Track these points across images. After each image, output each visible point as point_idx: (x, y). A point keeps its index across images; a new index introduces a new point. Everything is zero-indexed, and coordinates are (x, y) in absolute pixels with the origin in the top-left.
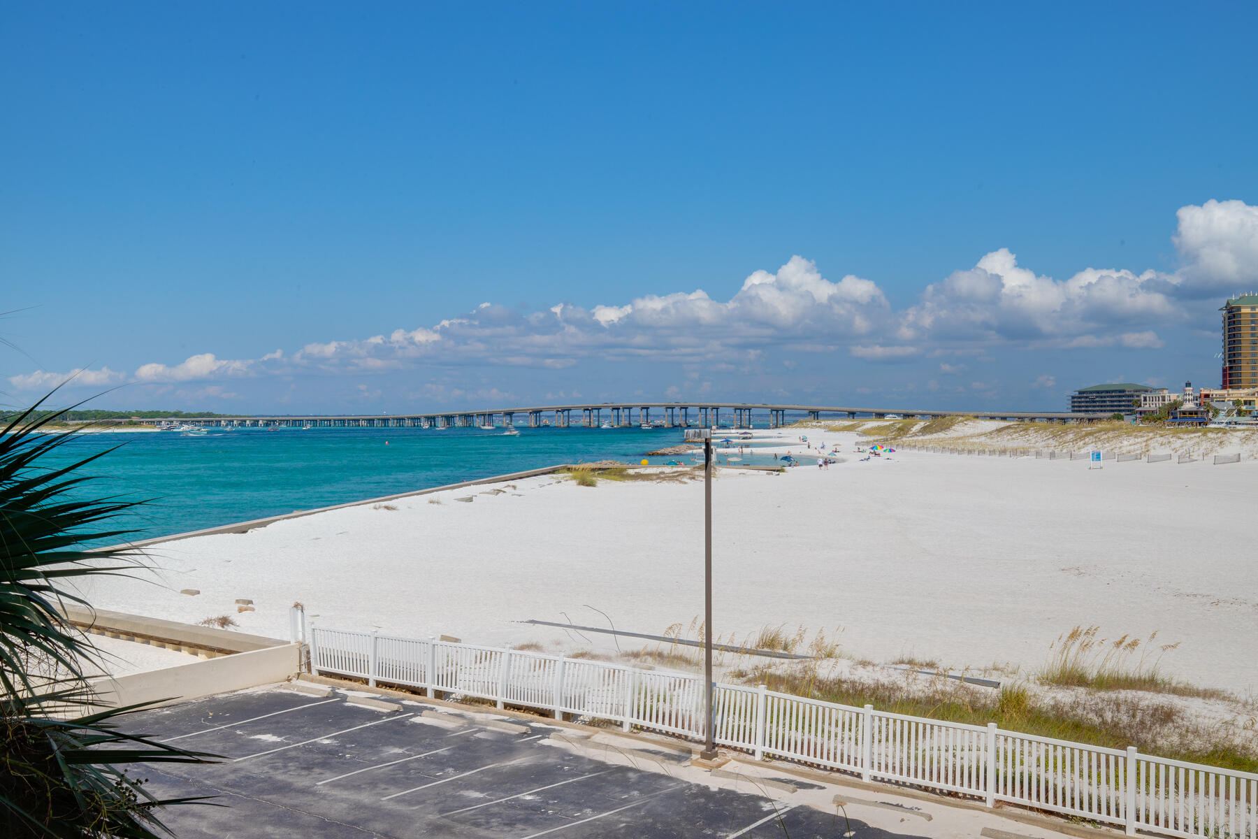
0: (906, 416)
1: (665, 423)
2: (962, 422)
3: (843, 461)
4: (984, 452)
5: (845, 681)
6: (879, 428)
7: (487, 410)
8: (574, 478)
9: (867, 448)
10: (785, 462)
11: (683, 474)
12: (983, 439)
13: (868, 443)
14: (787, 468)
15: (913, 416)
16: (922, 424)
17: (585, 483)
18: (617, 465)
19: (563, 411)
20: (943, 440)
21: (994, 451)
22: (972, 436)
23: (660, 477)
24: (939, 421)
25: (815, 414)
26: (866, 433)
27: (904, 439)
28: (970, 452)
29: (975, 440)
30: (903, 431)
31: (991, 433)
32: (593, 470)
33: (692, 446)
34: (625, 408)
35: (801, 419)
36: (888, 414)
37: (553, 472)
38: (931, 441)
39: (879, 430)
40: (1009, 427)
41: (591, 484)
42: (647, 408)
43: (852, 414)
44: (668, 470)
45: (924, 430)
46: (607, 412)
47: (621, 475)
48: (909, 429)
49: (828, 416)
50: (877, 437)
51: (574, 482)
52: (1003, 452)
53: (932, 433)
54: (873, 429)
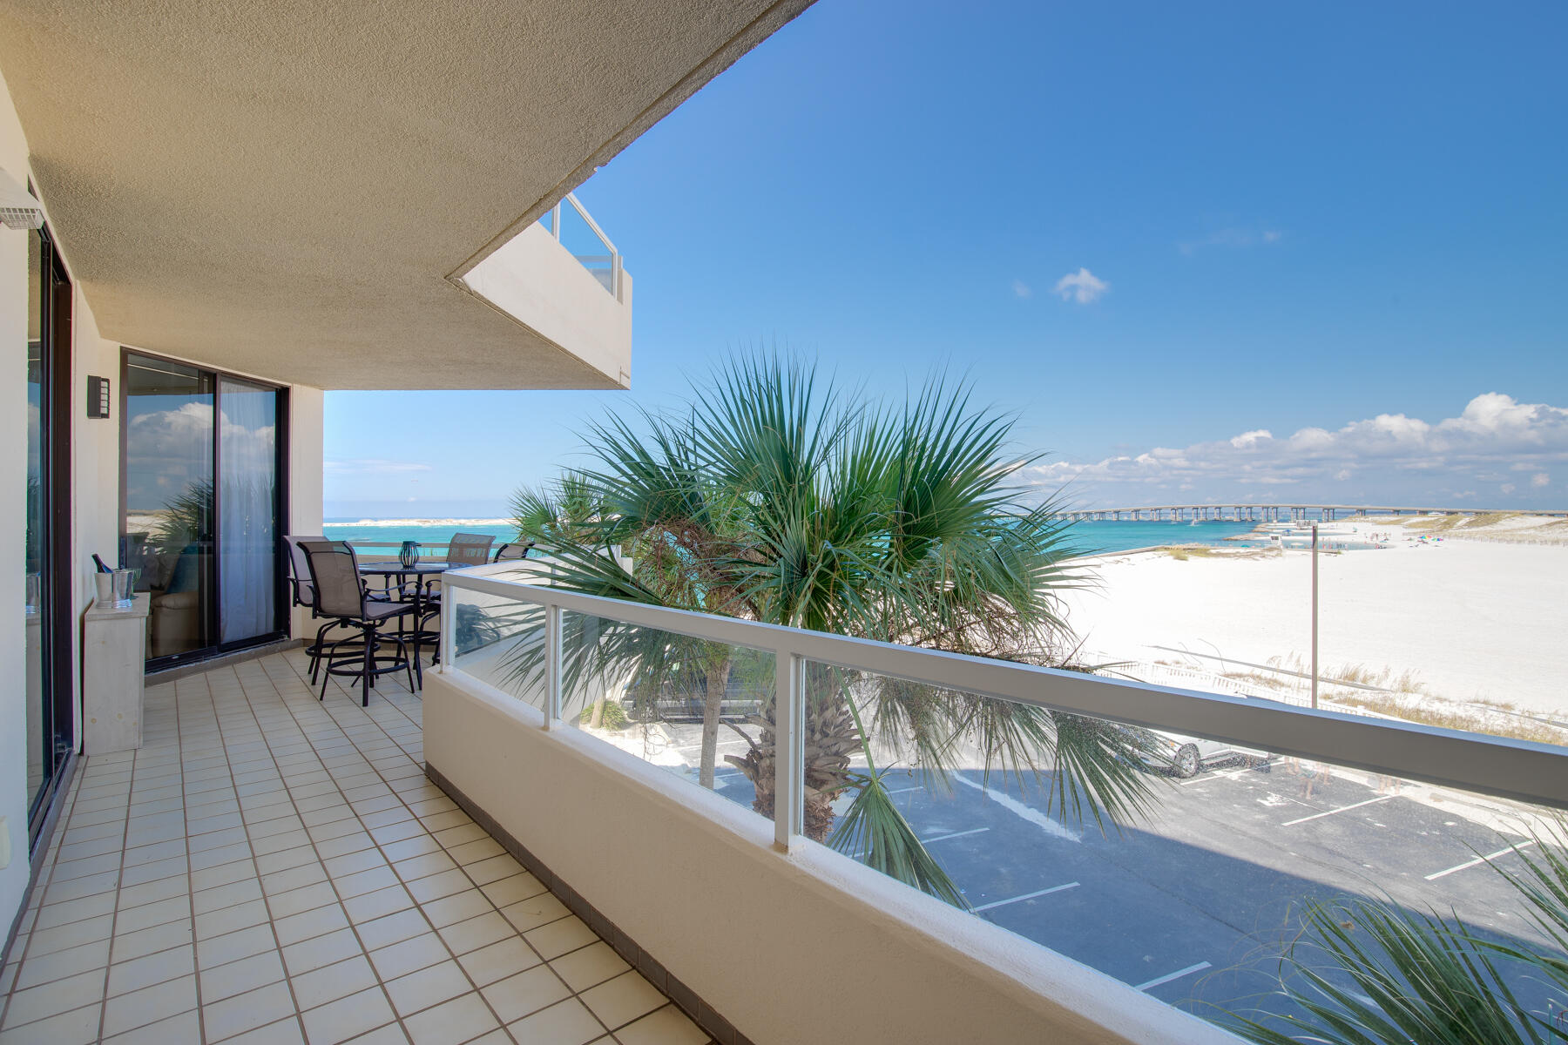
0: (1449, 513)
1: (1235, 519)
2: (1509, 517)
3: (1393, 547)
4: (1534, 542)
6: (1424, 522)
7: (1102, 510)
8: (1171, 554)
9: (1416, 538)
11: (1256, 554)
12: (1532, 531)
13: (1415, 534)
15: (1457, 513)
16: (1467, 519)
17: (1178, 558)
18: (1202, 546)
19: (1156, 510)
20: (1490, 532)
21: (1546, 541)
22: (1520, 529)
23: (1235, 555)
24: (1483, 516)
25: (1363, 512)
26: (1411, 526)
27: (1450, 531)
28: (1519, 542)
29: (1523, 532)
30: (1448, 525)
31: (1541, 527)
32: (1184, 549)
33: (1259, 534)
34: (1202, 508)
35: (1351, 516)
36: (1431, 511)
37: (1154, 550)
38: (1477, 533)
39: (1424, 524)
40: (1560, 522)
41: (1184, 559)
42: (1220, 508)
43: (1398, 512)
44: (1242, 550)
45: (1470, 524)
46: (1190, 511)
47: (1205, 553)
48: (1454, 524)
50: (1422, 530)
51: (1171, 557)
52: (1556, 542)
53: (1478, 526)
54: (1418, 523)
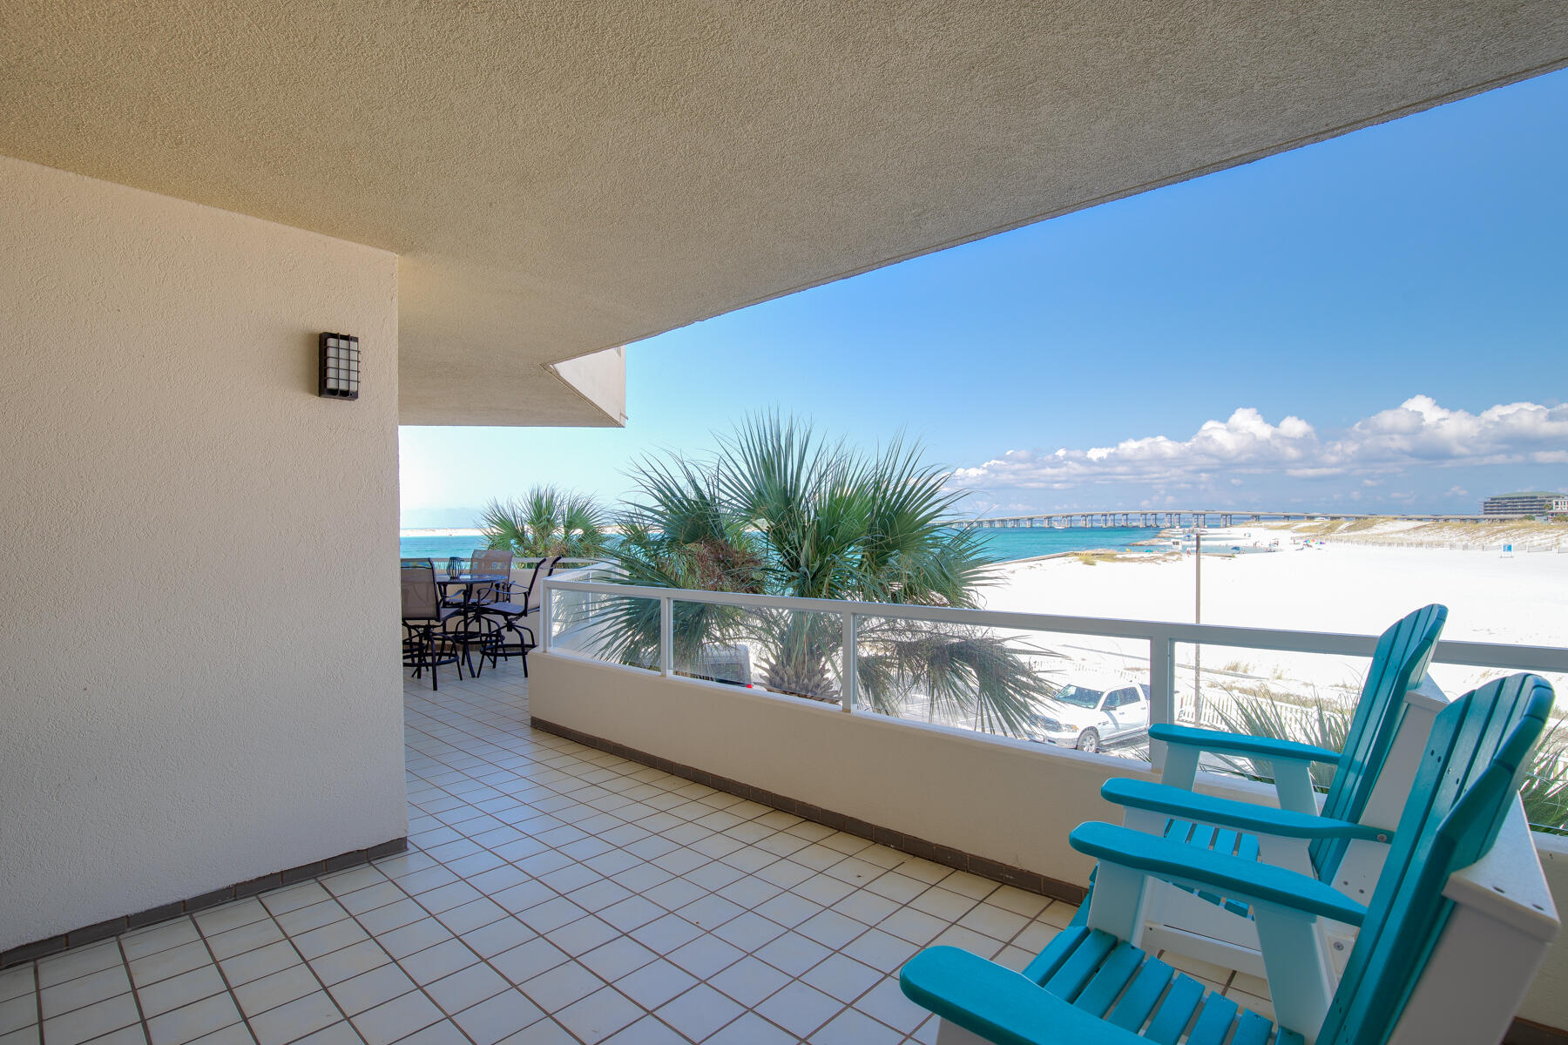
0: (1333, 518)
1: (1141, 524)
2: (1382, 522)
3: (1281, 550)
4: (1402, 544)
5: (1292, 695)
6: (1310, 527)
7: (1015, 517)
8: (1081, 560)
9: (1302, 542)
10: (1235, 551)
11: (1158, 558)
12: (1401, 535)
13: (1301, 538)
14: (1236, 555)
15: (1339, 518)
16: (1347, 524)
17: (1087, 563)
18: (1109, 552)
19: (1067, 517)
20: (1366, 535)
21: (1411, 544)
22: (1392, 533)
23: (1141, 560)
24: (1362, 520)
25: (1257, 518)
26: (1299, 531)
27: (1332, 535)
28: (1390, 544)
29: (1394, 535)
30: (1330, 529)
31: (1408, 530)
32: (1093, 555)
33: (1162, 539)
34: (1110, 515)
35: (1245, 521)
36: (1317, 517)
37: (1065, 556)
38: (1355, 536)
39: (1310, 529)
40: (1425, 526)
41: (1093, 564)
42: (1127, 515)
43: (1288, 517)
44: (1146, 555)
45: (1349, 529)
46: (1099, 517)
47: (1112, 558)
48: (1336, 528)
49: (1266, 519)
50: (1308, 534)
51: (1081, 563)
52: (1420, 544)
53: (1356, 530)
54: (1304, 527)
